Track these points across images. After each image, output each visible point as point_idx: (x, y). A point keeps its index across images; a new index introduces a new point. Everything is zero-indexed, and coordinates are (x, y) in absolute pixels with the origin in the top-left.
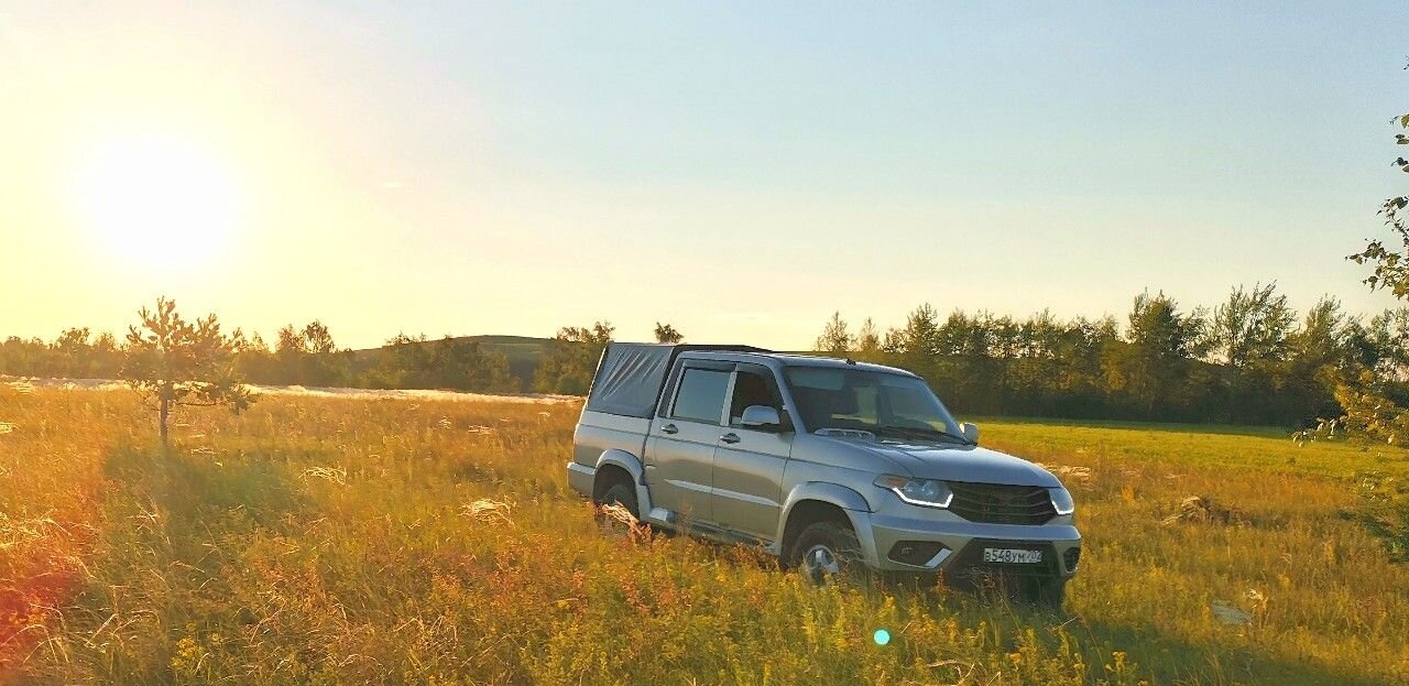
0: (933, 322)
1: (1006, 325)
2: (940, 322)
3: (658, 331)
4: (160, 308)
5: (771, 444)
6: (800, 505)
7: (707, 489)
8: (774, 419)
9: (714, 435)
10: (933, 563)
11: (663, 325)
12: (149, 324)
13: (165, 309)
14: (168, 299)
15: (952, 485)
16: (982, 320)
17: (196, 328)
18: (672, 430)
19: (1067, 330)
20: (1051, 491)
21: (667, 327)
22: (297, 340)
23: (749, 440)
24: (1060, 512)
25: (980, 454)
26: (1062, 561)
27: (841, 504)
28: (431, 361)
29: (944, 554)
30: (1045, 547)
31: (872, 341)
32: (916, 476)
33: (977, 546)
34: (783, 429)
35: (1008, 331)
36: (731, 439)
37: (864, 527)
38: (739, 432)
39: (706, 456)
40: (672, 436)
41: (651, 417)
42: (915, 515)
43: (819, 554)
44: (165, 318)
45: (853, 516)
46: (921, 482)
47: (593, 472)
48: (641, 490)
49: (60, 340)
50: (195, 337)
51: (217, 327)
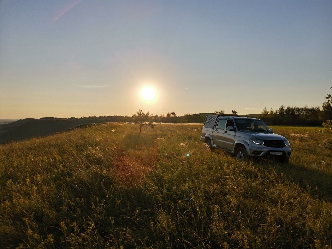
0: (284, 108)
1: (298, 109)
2: (285, 108)
3: (232, 112)
4: (140, 111)
5: (232, 133)
6: (237, 144)
7: (222, 141)
8: (232, 128)
9: (223, 131)
10: (261, 155)
11: (233, 111)
12: (138, 114)
13: (141, 111)
14: (141, 110)
15: (264, 140)
16: (293, 108)
17: (146, 114)
18: (217, 131)
19: (310, 109)
20: (285, 141)
21: (234, 111)
22: (170, 115)
23: (229, 132)
24: (286, 145)
25: (274, 135)
26: (287, 154)
27: (244, 144)
28: (192, 118)
29: (263, 153)
30: (284, 152)
31: (272, 112)
32: (257, 139)
33: (269, 152)
34: (234, 130)
35: (299, 110)
36: (226, 132)
37: (248, 148)
38: (227, 131)
39: (222, 135)
40: (217, 132)
41: (213, 128)
42: (258, 146)
43: (240, 153)
44: (140, 113)
45: (246, 146)
46: (258, 140)
47: (204, 138)
48: (212, 141)
49: (132, 116)
50: (145, 116)
51: (149, 114)
